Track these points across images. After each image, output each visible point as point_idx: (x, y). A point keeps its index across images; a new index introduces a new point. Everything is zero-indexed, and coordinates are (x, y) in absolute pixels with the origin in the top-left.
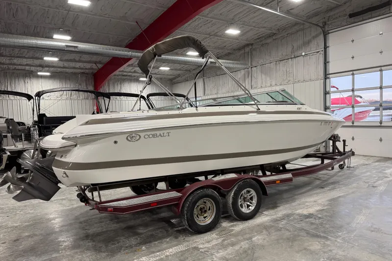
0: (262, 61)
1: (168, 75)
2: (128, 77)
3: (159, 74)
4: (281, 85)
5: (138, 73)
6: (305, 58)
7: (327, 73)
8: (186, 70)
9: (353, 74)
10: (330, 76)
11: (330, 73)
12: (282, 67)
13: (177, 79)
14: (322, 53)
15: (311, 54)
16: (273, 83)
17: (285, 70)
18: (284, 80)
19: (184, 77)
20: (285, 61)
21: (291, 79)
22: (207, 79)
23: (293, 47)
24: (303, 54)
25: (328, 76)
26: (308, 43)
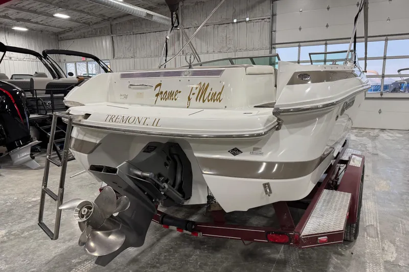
0: (196, 22)
1: (55, 27)
3: (42, 24)
4: (220, 52)
5: (10, 19)
6: (248, 24)
7: (273, 43)
8: (84, 23)
9: (299, 46)
10: (277, 46)
11: (277, 42)
12: (222, 31)
13: (67, 34)
14: (268, 20)
15: (256, 21)
16: (211, 50)
17: (224, 35)
18: (223, 47)
19: (78, 33)
20: (225, 25)
21: (231, 46)
22: (118, 37)
23: (235, 10)
24: (248, 19)
25: (274, 46)
26: (252, 8)
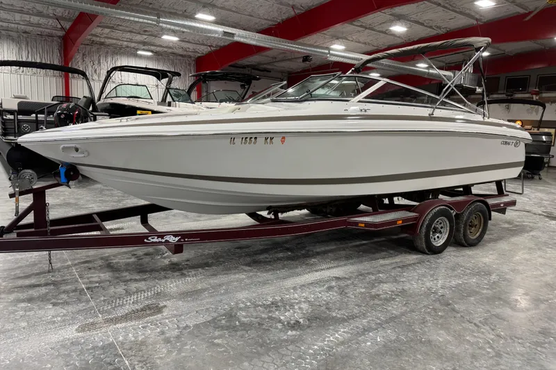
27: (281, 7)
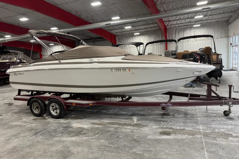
2: (189, 26)
13: (231, 20)
19: (233, 18)
27: (107, 11)
